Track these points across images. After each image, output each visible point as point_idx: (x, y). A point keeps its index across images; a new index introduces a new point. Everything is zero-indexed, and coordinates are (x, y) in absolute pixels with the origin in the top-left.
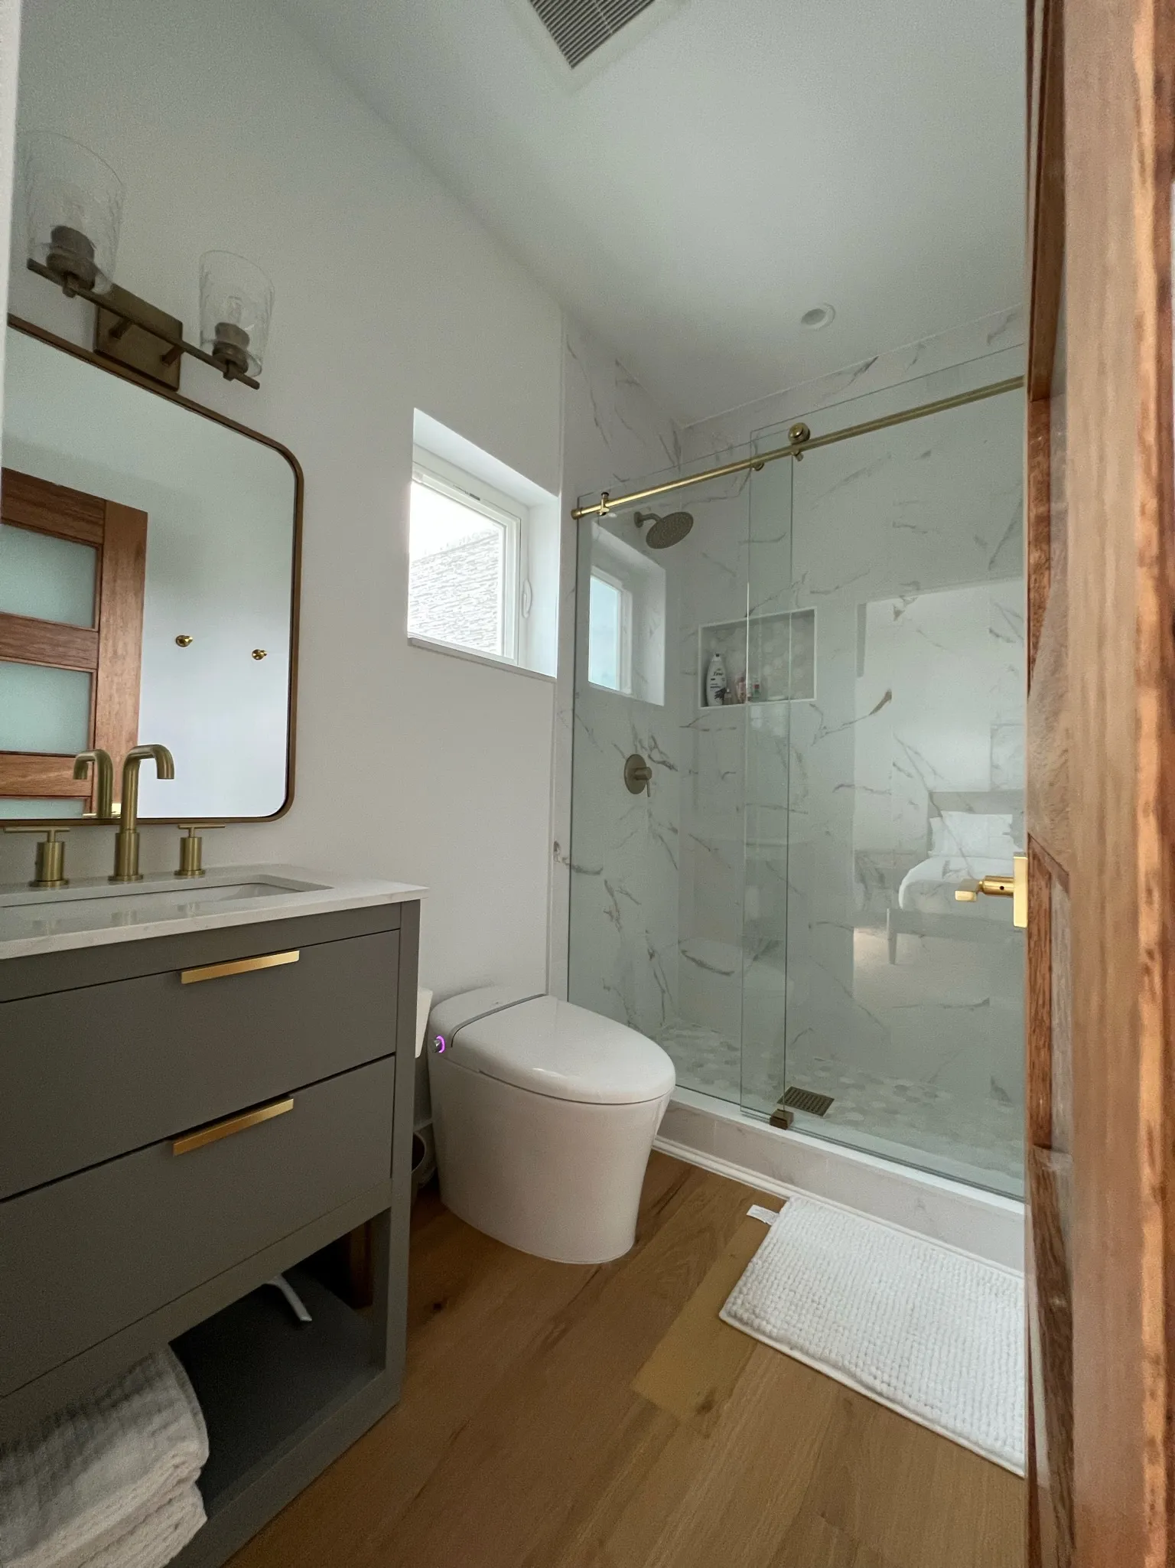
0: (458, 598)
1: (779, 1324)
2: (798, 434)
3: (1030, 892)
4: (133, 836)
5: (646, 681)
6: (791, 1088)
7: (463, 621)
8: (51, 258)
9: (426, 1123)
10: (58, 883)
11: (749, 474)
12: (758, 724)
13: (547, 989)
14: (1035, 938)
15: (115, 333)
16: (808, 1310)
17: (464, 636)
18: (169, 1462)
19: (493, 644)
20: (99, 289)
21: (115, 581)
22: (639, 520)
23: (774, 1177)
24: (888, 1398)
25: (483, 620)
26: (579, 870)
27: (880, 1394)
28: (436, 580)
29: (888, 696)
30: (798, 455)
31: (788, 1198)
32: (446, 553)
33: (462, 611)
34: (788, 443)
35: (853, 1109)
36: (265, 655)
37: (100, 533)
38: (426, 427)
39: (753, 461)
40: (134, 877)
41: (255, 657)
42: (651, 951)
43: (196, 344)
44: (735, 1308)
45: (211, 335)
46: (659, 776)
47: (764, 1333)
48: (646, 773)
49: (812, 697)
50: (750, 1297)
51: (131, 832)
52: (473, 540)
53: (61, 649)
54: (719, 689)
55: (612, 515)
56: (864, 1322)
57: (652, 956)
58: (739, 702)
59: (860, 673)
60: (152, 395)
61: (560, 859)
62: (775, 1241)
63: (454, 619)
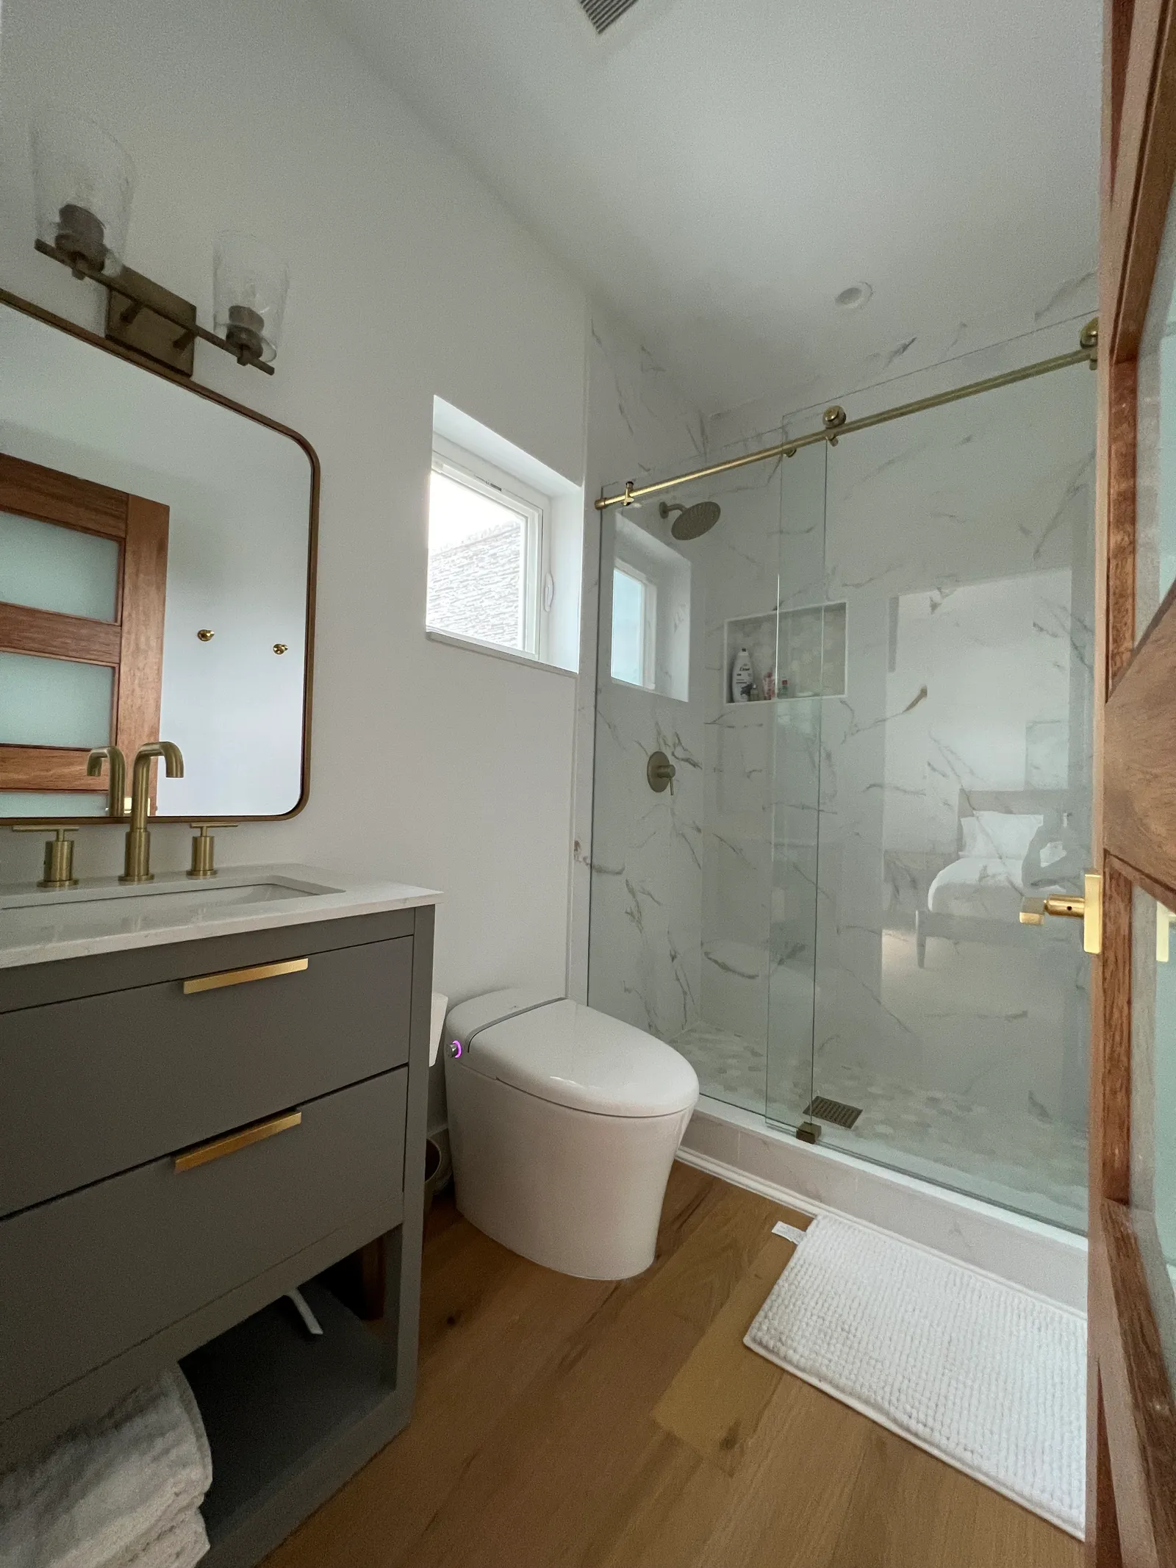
0: (480, 592)
1: (807, 1353)
2: (833, 417)
3: (1105, 915)
4: (143, 834)
5: (670, 677)
6: (817, 1098)
7: (485, 615)
8: (59, 238)
9: (440, 1129)
10: (67, 883)
11: (780, 460)
12: (784, 720)
13: (566, 995)
14: (1111, 966)
15: (127, 318)
16: (837, 1339)
17: (485, 630)
18: (169, 1490)
19: (514, 639)
20: (110, 270)
21: (137, 575)
22: (665, 510)
23: (801, 1192)
24: (925, 1440)
25: (504, 613)
26: (600, 871)
27: (916, 1435)
28: (457, 574)
29: (924, 693)
30: (833, 441)
31: (816, 1216)
32: (467, 547)
33: (484, 605)
34: (823, 427)
35: (882, 1122)
36: (286, 649)
37: (123, 527)
38: (446, 414)
39: (785, 447)
40: (144, 877)
41: (276, 652)
42: (673, 953)
43: (209, 328)
44: (760, 1334)
45: (225, 318)
46: (683, 773)
47: (790, 1362)
48: (668, 770)
49: (842, 692)
50: (776, 1323)
51: (142, 830)
52: (496, 533)
53: (83, 643)
54: (744, 685)
55: (637, 505)
56: (897, 1355)
57: (673, 958)
58: (765, 699)
59: (892, 668)
60: (164, 381)
61: (581, 859)
62: (801, 1262)
63: (475, 613)
